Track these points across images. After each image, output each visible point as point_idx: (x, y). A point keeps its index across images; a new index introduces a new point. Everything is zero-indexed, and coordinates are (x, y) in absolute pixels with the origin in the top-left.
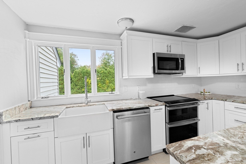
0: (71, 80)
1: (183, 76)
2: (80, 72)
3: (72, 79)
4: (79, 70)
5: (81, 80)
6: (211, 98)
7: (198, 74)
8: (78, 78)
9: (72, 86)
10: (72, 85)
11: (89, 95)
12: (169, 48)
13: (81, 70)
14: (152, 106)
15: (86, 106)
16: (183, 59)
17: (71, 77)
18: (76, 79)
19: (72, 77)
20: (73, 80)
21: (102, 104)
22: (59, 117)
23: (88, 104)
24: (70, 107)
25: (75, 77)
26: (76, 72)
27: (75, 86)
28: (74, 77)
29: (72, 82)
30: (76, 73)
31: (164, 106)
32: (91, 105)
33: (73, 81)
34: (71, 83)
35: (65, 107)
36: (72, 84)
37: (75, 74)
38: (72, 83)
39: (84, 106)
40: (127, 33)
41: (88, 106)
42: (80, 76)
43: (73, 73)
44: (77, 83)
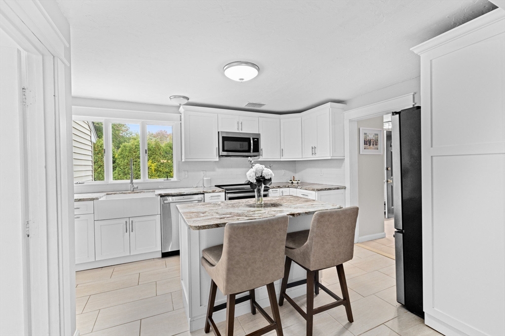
0: (114, 162)
1: (259, 160)
2: (134, 146)
3: (117, 161)
4: (132, 142)
5: (135, 163)
6: (287, 186)
7: (282, 158)
8: (129, 158)
9: (116, 175)
10: (115, 173)
11: (135, 181)
12: (240, 125)
13: (136, 144)
14: (208, 193)
15: (132, 193)
16: (258, 139)
17: (113, 157)
18: (126, 161)
19: (116, 156)
20: (119, 162)
21: (152, 192)
22: (99, 200)
23: (133, 191)
24: (112, 194)
25: (123, 158)
26: (124, 146)
27: (122, 175)
28: (120, 157)
29: (116, 167)
30: (126, 149)
31: (224, 193)
32: (137, 193)
33: (118, 164)
34: (113, 169)
35: (106, 193)
36: (116, 171)
37: (122, 151)
38: (117, 169)
39: (129, 193)
40: (183, 108)
41: (135, 193)
42: (132, 154)
43: (118, 147)
44: (126, 169)
